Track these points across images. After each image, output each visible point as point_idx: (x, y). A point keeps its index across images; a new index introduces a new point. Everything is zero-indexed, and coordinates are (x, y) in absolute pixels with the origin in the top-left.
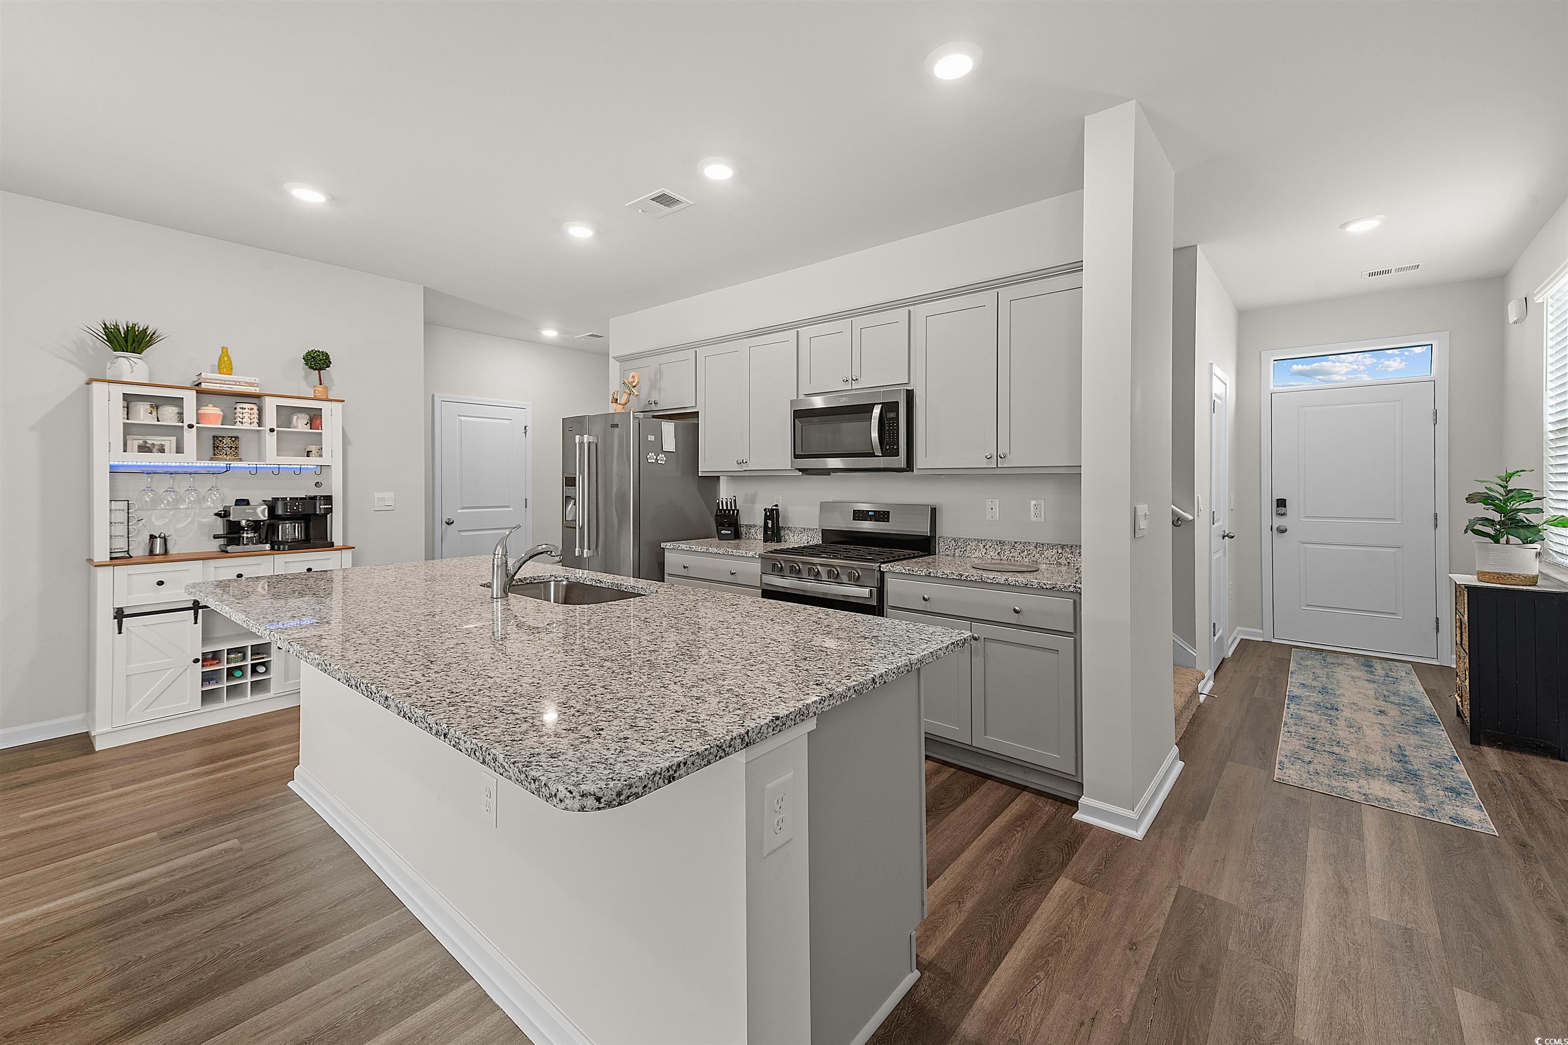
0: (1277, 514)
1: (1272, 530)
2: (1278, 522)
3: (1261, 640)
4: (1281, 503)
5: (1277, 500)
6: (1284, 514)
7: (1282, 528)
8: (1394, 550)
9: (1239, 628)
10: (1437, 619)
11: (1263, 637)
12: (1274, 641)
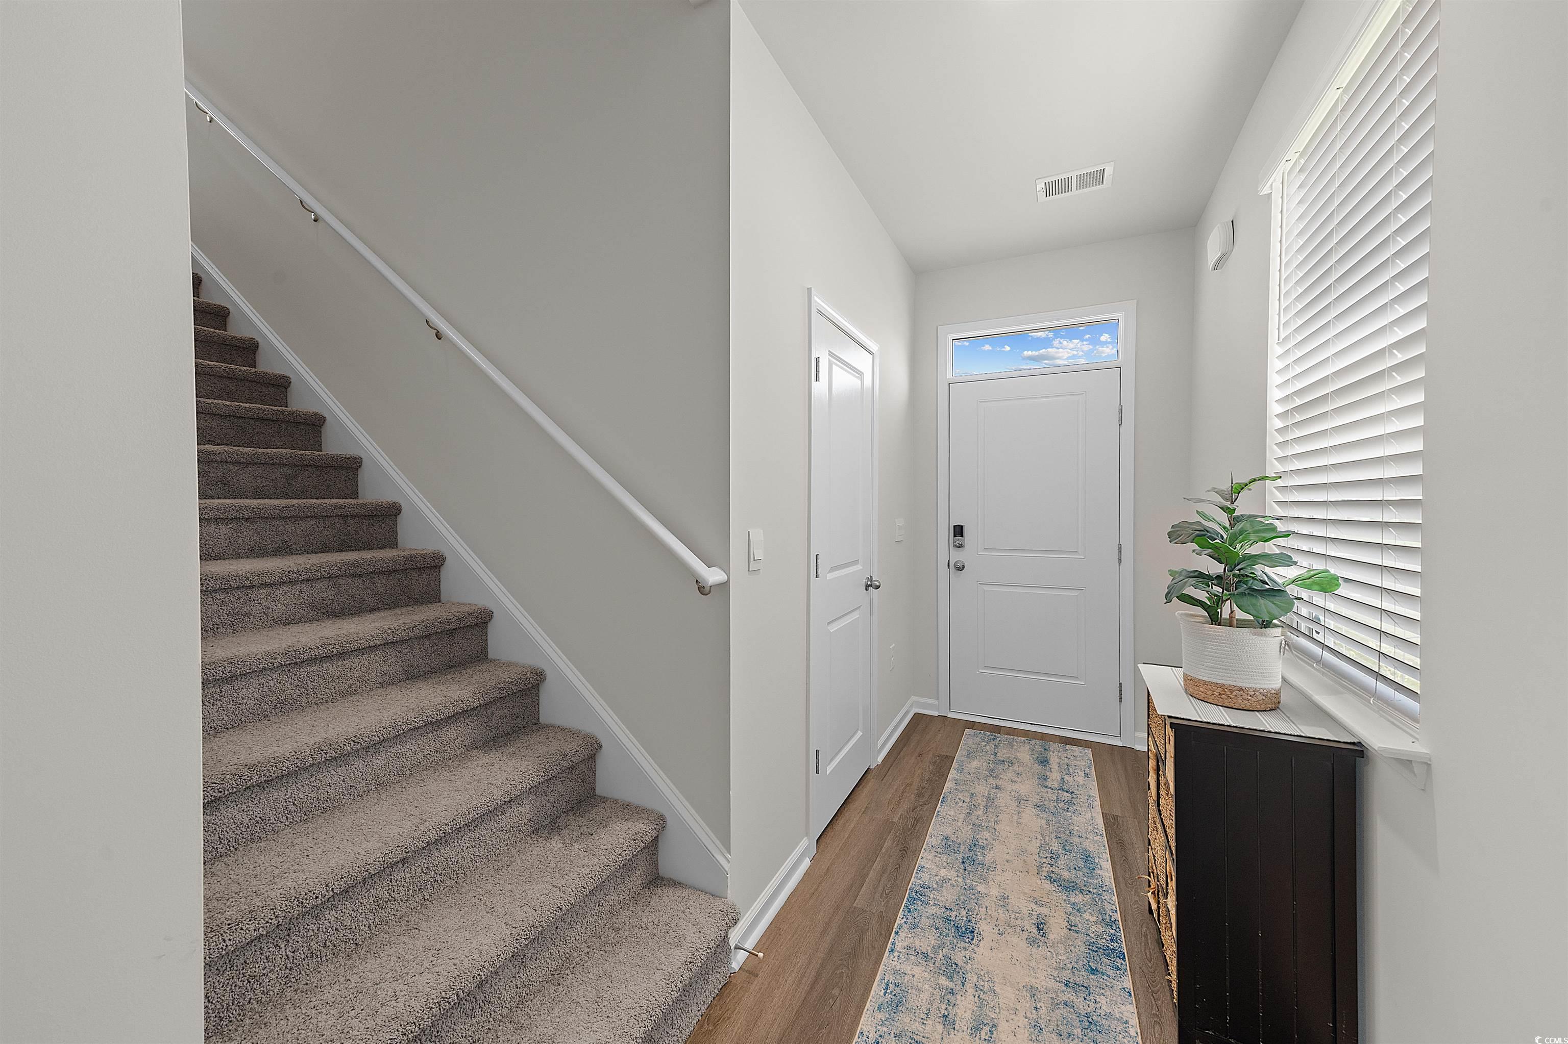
0: (954, 546)
1: (949, 566)
2: (957, 556)
3: (936, 714)
4: (959, 531)
5: (954, 526)
6: (961, 546)
7: (960, 565)
8: (1075, 593)
9: (914, 698)
10: (1120, 684)
11: (938, 711)
12: (950, 715)
